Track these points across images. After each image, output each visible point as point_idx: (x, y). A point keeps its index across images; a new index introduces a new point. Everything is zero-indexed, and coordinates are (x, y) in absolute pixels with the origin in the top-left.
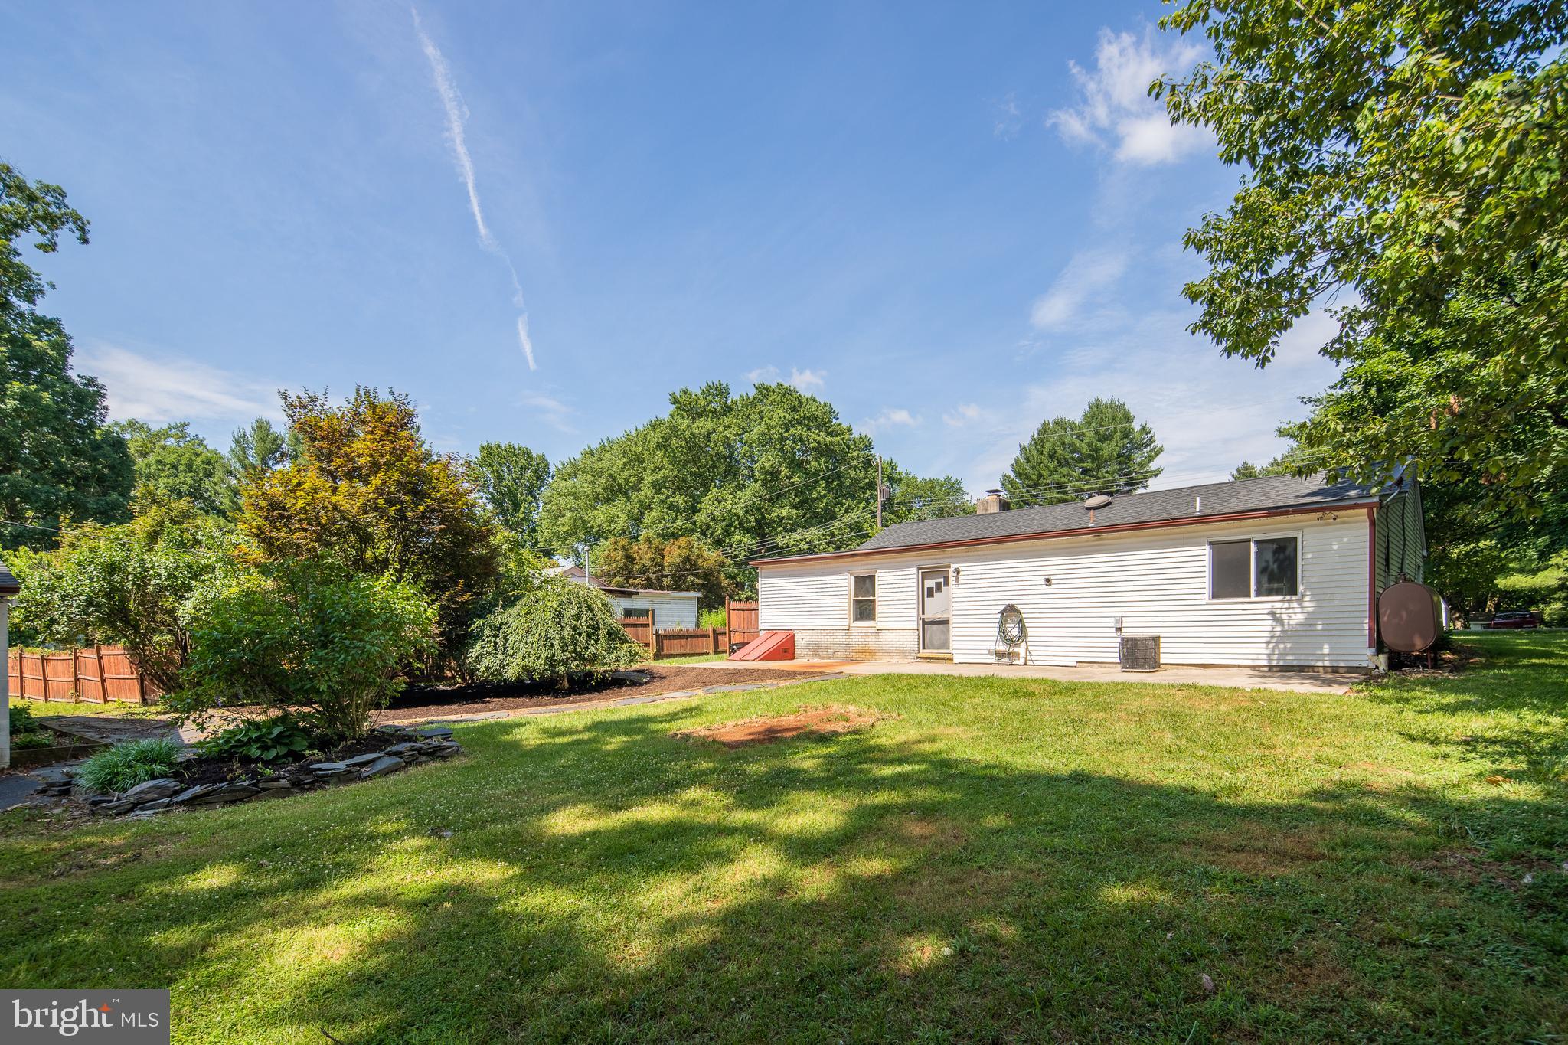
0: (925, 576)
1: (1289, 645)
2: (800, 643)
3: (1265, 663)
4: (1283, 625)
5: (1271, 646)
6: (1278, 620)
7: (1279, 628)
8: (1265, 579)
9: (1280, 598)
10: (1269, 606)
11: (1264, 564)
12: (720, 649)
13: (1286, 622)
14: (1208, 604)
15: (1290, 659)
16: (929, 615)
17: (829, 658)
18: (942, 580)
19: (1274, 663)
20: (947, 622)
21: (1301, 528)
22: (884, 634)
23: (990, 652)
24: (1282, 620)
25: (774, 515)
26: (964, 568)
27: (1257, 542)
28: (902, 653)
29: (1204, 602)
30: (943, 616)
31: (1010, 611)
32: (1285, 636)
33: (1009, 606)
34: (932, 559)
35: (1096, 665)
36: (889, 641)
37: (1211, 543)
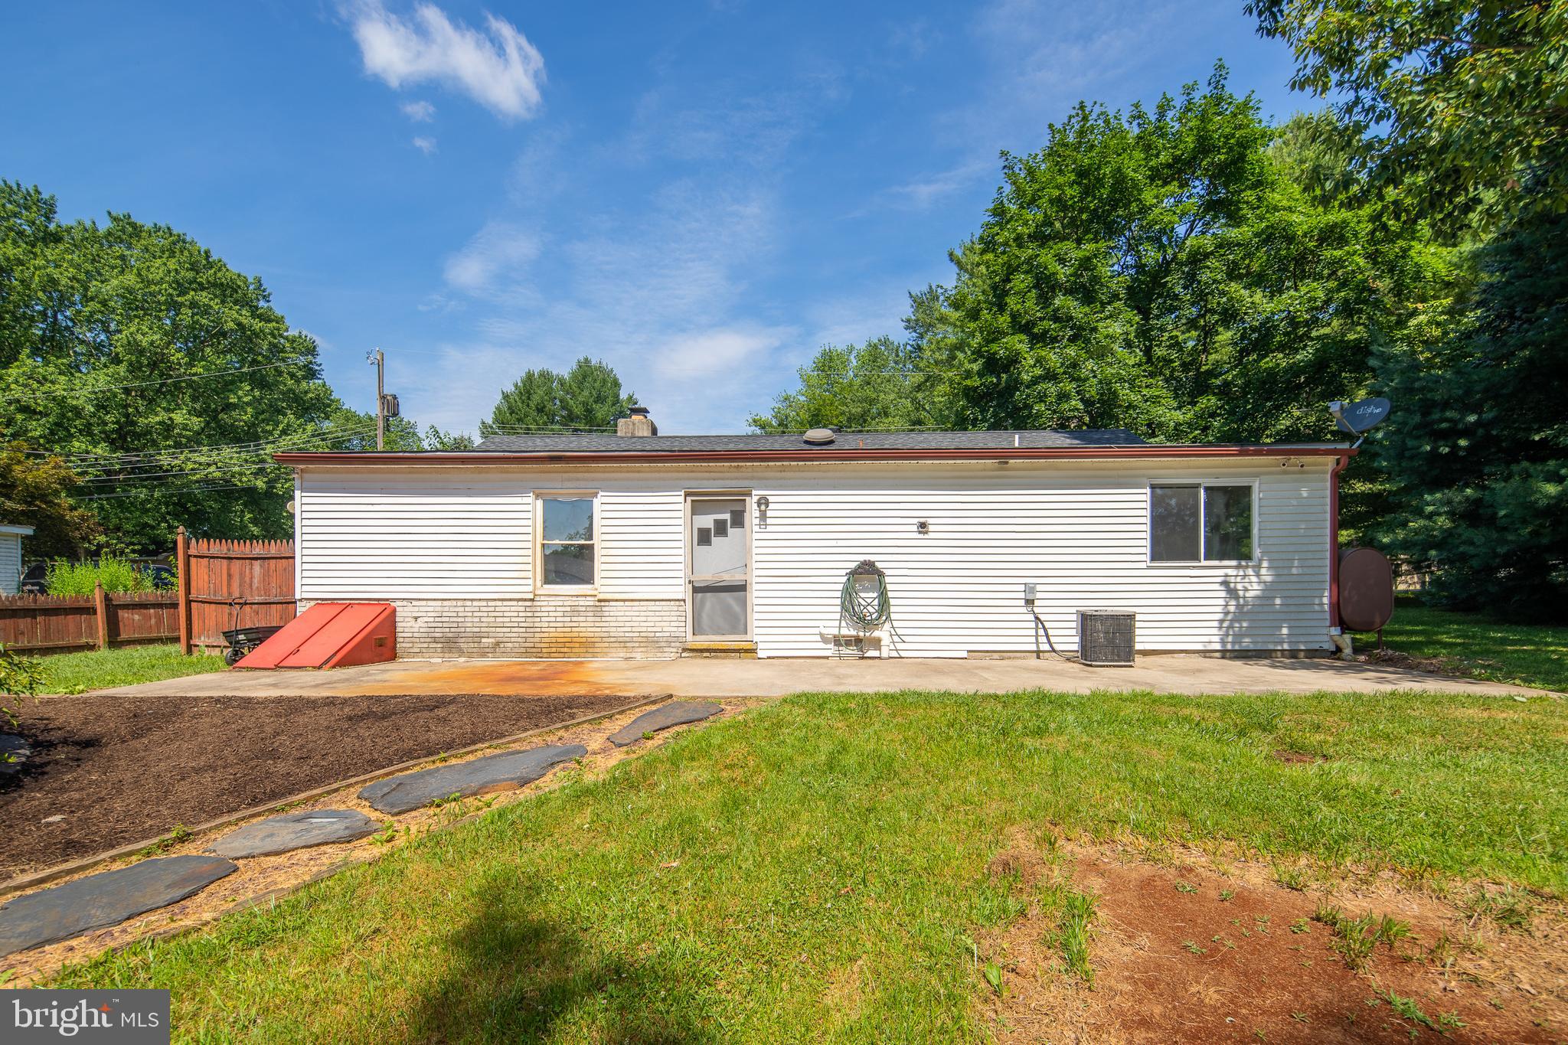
0: (697, 508)
1: (1245, 624)
2: (407, 626)
3: (1218, 647)
4: (1237, 598)
5: (1226, 624)
6: (1232, 593)
7: (1233, 602)
8: (1216, 539)
9: (1234, 563)
10: (1221, 572)
11: (1214, 520)
12: (124, 636)
13: (1241, 593)
14: (1149, 568)
15: (1247, 643)
16: (705, 576)
17: (484, 655)
18: (727, 516)
19: (1229, 647)
20: (742, 588)
21: (1256, 475)
22: (612, 609)
23: (824, 639)
24: (1236, 590)
25: (154, 419)
26: (775, 496)
27: (1207, 489)
28: (651, 642)
29: (1143, 565)
30: (736, 578)
31: (867, 572)
32: (1241, 614)
33: (865, 563)
34: (716, 479)
35: (996, 656)
36: (622, 621)
37: (1153, 487)
